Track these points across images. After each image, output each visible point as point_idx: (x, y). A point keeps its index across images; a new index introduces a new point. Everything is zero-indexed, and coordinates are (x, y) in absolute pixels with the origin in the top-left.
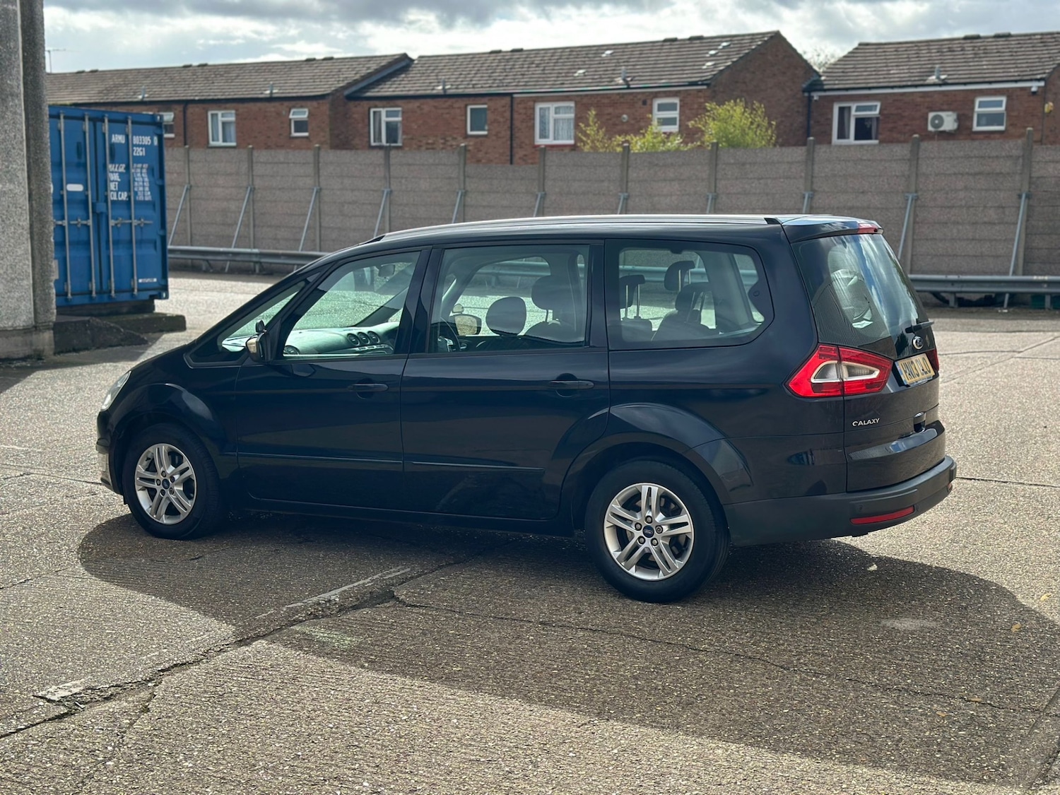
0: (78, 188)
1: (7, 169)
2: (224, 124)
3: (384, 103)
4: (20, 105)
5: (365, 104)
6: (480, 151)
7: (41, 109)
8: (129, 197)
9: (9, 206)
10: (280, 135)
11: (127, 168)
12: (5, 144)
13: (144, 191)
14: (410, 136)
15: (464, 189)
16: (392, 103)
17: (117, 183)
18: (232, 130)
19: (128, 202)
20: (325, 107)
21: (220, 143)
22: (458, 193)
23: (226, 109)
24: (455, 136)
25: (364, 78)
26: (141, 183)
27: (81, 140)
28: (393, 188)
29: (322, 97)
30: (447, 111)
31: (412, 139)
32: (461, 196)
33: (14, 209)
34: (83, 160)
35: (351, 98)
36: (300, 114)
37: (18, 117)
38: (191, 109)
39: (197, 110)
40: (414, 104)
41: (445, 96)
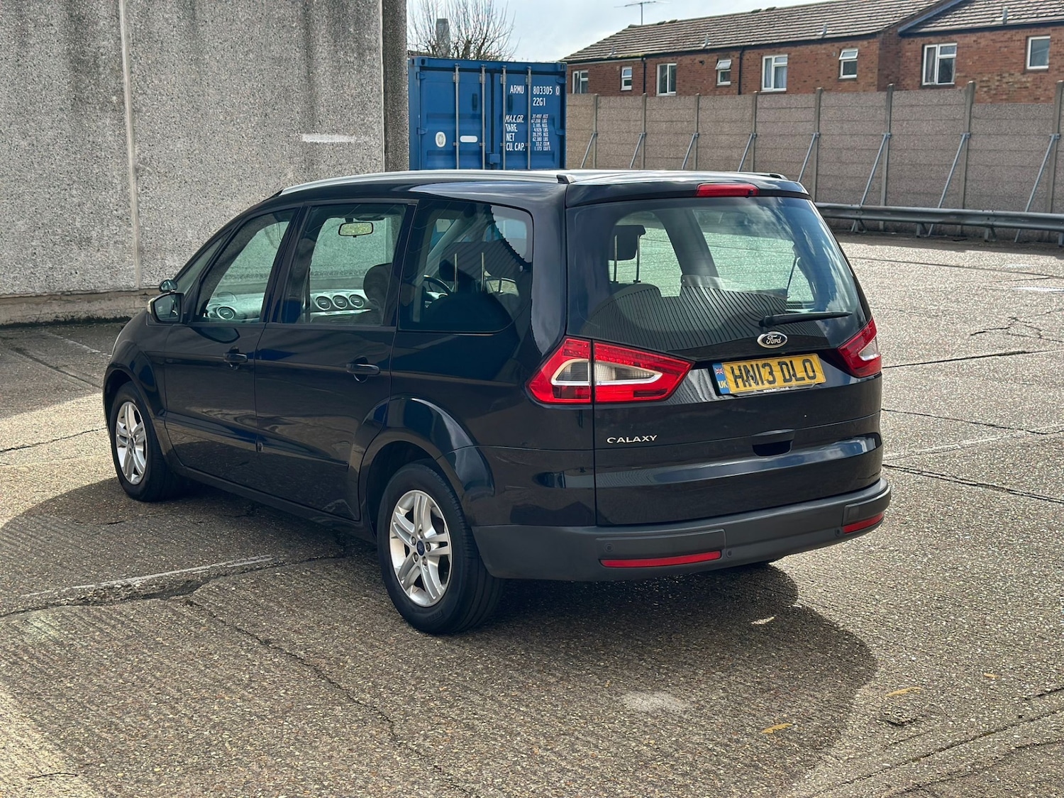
0: (473, 139)
1: (363, 122)
2: (777, 69)
3: (939, 38)
4: (379, 58)
5: (919, 41)
6: (1040, 88)
7: (400, 62)
8: (526, 147)
9: (363, 158)
10: (829, 77)
11: (525, 118)
12: (361, 97)
13: (542, 141)
14: (963, 74)
15: (969, 132)
16: (947, 38)
17: (513, 134)
18: (784, 75)
19: (525, 153)
20: (875, 45)
21: (772, 89)
22: (962, 136)
23: (779, 53)
24: (1012, 72)
25: (922, 13)
26: (540, 134)
27: (477, 92)
28: (893, 132)
29: (872, 35)
30: (1006, 44)
31: (966, 76)
32: (965, 139)
33: (368, 161)
34: (478, 112)
35: (904, 35)
36: (849, 55)
37: (376, 71)
38: (748, 55)
39: (752, 55)
40: (970, 39)
41: (1005, 27)
